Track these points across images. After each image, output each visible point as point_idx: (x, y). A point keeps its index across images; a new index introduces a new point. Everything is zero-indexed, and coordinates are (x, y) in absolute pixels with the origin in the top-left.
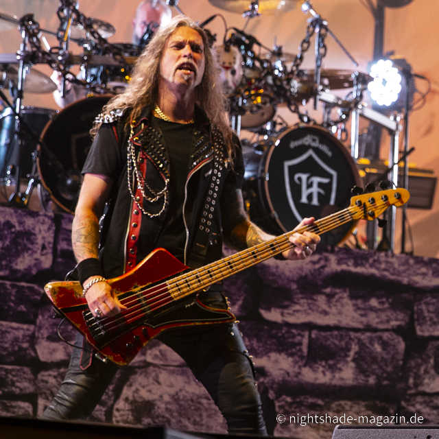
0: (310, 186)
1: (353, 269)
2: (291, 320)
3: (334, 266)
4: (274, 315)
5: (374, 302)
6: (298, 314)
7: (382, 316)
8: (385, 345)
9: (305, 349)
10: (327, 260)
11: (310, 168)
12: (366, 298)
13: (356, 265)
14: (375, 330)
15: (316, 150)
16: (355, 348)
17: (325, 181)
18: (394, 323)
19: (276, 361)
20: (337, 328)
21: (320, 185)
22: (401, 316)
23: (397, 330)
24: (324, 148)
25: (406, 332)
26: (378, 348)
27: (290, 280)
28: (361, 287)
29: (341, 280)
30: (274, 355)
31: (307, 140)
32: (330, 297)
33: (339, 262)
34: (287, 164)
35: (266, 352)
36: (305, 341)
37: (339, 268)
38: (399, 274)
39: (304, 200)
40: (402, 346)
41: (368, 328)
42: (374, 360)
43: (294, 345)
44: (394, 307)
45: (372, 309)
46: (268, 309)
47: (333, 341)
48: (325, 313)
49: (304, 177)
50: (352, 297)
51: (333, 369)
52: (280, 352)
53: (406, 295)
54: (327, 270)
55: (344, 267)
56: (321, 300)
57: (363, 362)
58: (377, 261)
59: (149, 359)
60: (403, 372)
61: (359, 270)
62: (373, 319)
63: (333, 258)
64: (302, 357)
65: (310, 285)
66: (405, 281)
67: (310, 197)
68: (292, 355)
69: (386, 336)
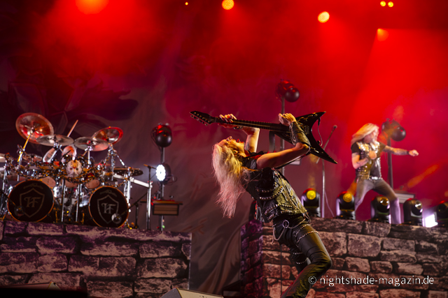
0: (108, 207)
1: (116, 235)
2: (93, 254)
3: (109, 234)
4: (86, 253)
5: (124, 246)
6: (96, 252)
7: (127, 251)
8: (128, 261)
9: (98, 264)
10: (106, 232)
11: (108, 201)
12: (121, 245)
13: (117, 234)
14: (125, 256)
15: (111, 195)
16: (117, 263)
17: (114, 205)
18: (132, 254)
19: (87, 269)
20: (110, 256)
21: (112, 207)
22: (134, 251)
23: (133, 256)
24: (114, 194)
25: (137, 257)
26: (126, 263)
27: (92, 240)
28: (119, 242)
29: (111, 239)
30: (86, 267)
31: (107, 191)
32: (107, 245)
33: (111, 233)
34: (98, 200)
35: (83, 266)
36: (98, 261)
37: (111, 235)
38: (133, 236)
39: (105, 212)
40: (135, 262)
41: (122, 256)
42: (124, 267)
43: (94, 263)
44: (132, 248)
45: (123, 249)
46: (84, 251)
47: (109, 261)
48: (106, 251)
49: (105, 204)
50: (116, 245)
51: (108, 271)
52: (88, 265)
53: (136, 244)
54: (106, 236)
55: (113, 234)
56: (104, 247)
57: (120, 268)
58: (126, 232)
59: (39, 270)
60: (135, 271)
61: (118, 235)
62: (124, 252)
63: (108, 232)
64: (97, 267)
65: (100, 242)
66: (136, 238)
67: (108, 211)
68: (93, 266)
69: (129, 258)
